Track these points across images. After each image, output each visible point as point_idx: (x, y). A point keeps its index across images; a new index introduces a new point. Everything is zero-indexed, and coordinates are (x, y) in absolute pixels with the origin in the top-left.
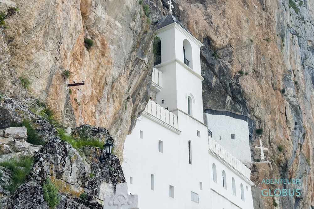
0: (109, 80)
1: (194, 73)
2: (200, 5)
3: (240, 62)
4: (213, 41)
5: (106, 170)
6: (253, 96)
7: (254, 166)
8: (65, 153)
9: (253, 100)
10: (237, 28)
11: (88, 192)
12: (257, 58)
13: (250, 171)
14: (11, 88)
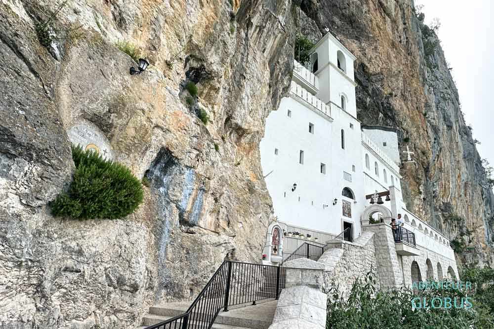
1: (347, 78)
3: (390, 87)
4: (367, 67)
6: (401, 113)
7: (403, 164)
9: (401, 116)
10: (388, 61)
12: (404, 85)
13: (399, 168)
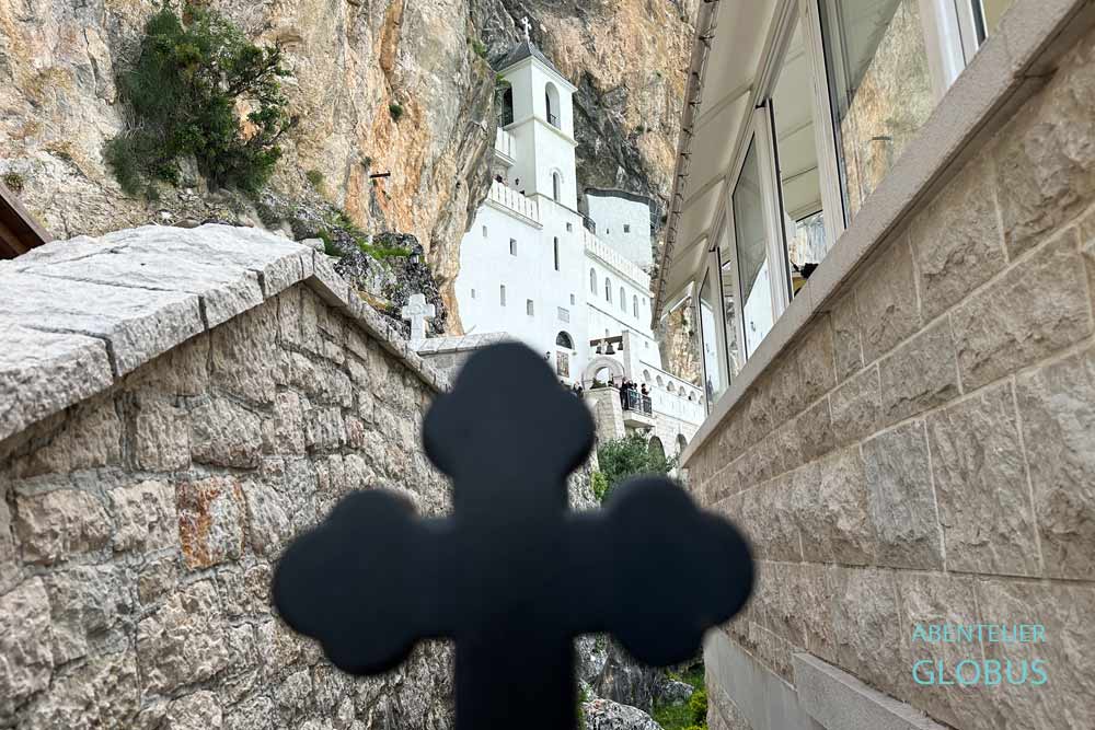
0: (428, 161)
1: (562, 136)
2: (576, 20)
3: (639, 113)
4: (596, 79)
5: (414, 282)
6: (658, 166)
8: (366, 265)
9: (657, 173)
10: (637, 56)
11: (395, 304)
12: (667, 103)
13: (649, 277)
14: (302, 192)
